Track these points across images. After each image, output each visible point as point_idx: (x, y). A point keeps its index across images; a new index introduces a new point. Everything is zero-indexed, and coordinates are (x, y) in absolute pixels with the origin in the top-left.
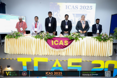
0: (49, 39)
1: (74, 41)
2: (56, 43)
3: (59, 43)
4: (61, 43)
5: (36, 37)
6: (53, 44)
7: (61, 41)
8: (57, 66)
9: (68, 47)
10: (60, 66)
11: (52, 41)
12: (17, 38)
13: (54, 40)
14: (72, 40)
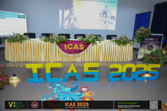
0: (62, 42)
1: (91, 45)
2: (70, 47)
3: (73, 47)
4: (76, 47)
5: (46, 41)
6: (66, 49)
7: (76, 45)
8: (72, 71)
9: (83, 52)
10: (75, 71)
11: (65, 45)
12: (21, 42)
13: (67, 44)
14: (89, 43)
